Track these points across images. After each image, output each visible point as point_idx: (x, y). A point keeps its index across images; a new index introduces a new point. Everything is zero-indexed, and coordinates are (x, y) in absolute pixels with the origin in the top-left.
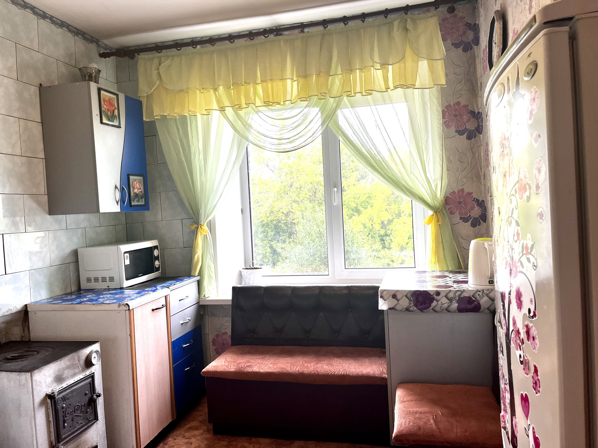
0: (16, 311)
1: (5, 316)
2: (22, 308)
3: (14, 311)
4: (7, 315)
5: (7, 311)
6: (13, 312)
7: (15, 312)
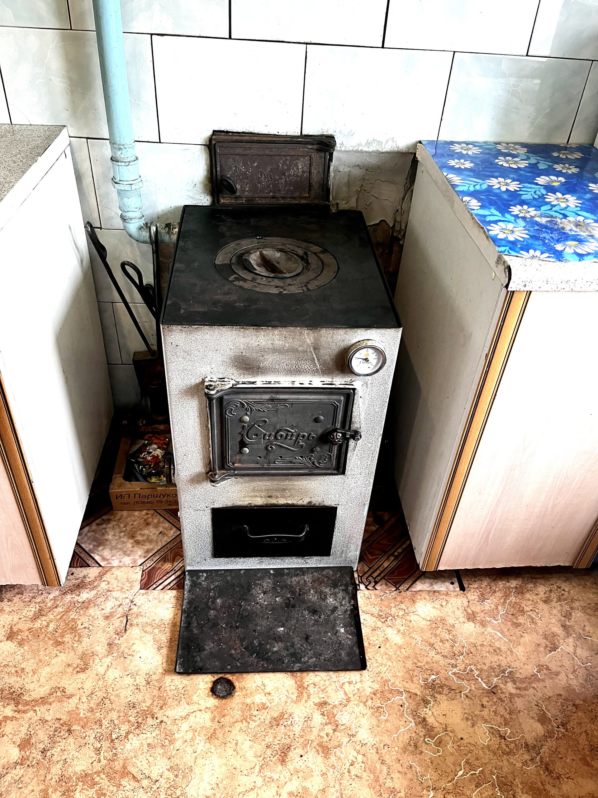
0: (392, 149)
1: (362, 152)
2: (408, 148)
3: (388, 147)
4: (366, 152)
5: (368, 144)
6: (384, 151)
7: (388, 150)
